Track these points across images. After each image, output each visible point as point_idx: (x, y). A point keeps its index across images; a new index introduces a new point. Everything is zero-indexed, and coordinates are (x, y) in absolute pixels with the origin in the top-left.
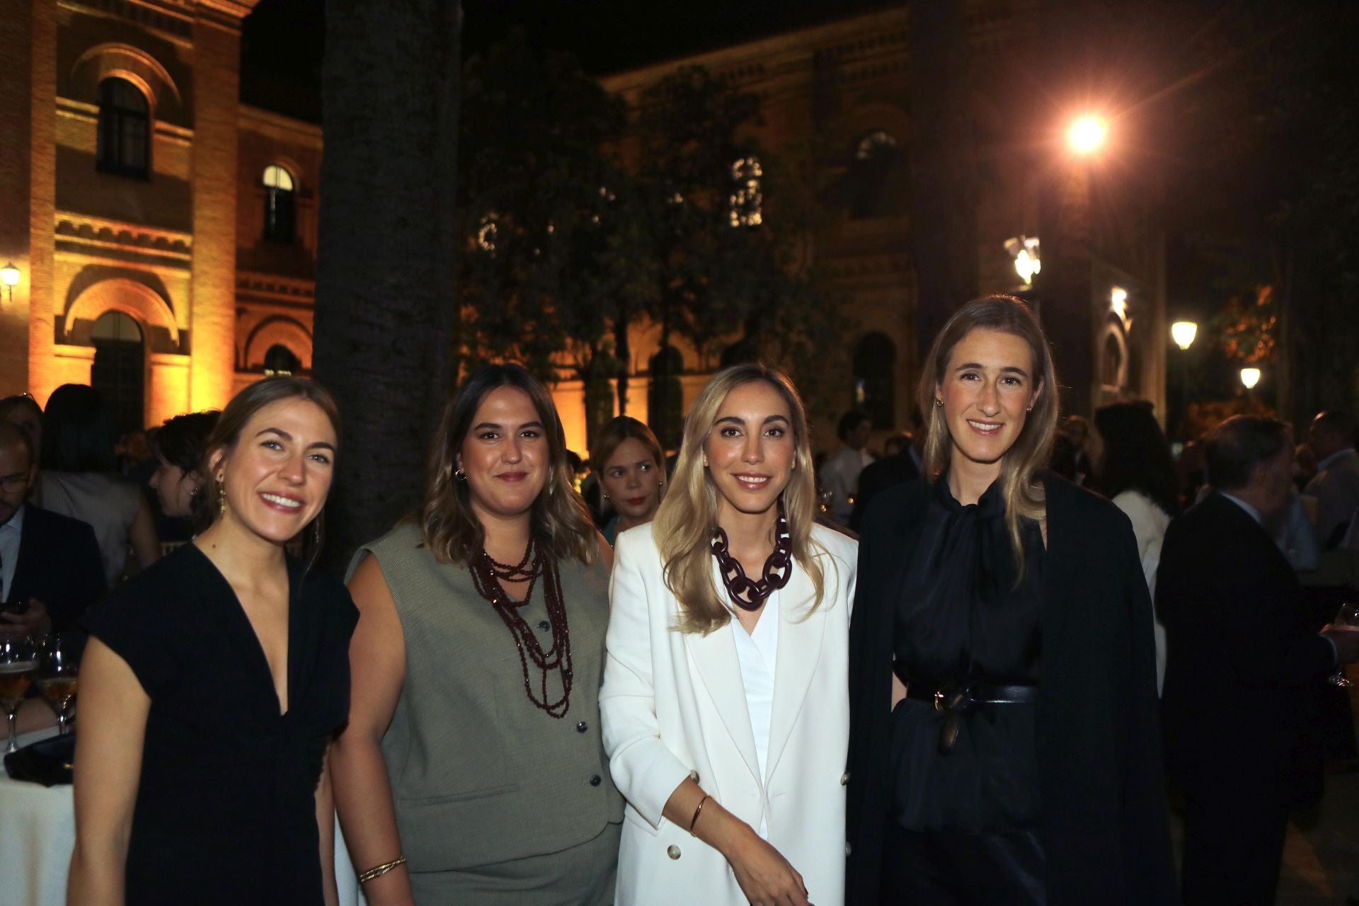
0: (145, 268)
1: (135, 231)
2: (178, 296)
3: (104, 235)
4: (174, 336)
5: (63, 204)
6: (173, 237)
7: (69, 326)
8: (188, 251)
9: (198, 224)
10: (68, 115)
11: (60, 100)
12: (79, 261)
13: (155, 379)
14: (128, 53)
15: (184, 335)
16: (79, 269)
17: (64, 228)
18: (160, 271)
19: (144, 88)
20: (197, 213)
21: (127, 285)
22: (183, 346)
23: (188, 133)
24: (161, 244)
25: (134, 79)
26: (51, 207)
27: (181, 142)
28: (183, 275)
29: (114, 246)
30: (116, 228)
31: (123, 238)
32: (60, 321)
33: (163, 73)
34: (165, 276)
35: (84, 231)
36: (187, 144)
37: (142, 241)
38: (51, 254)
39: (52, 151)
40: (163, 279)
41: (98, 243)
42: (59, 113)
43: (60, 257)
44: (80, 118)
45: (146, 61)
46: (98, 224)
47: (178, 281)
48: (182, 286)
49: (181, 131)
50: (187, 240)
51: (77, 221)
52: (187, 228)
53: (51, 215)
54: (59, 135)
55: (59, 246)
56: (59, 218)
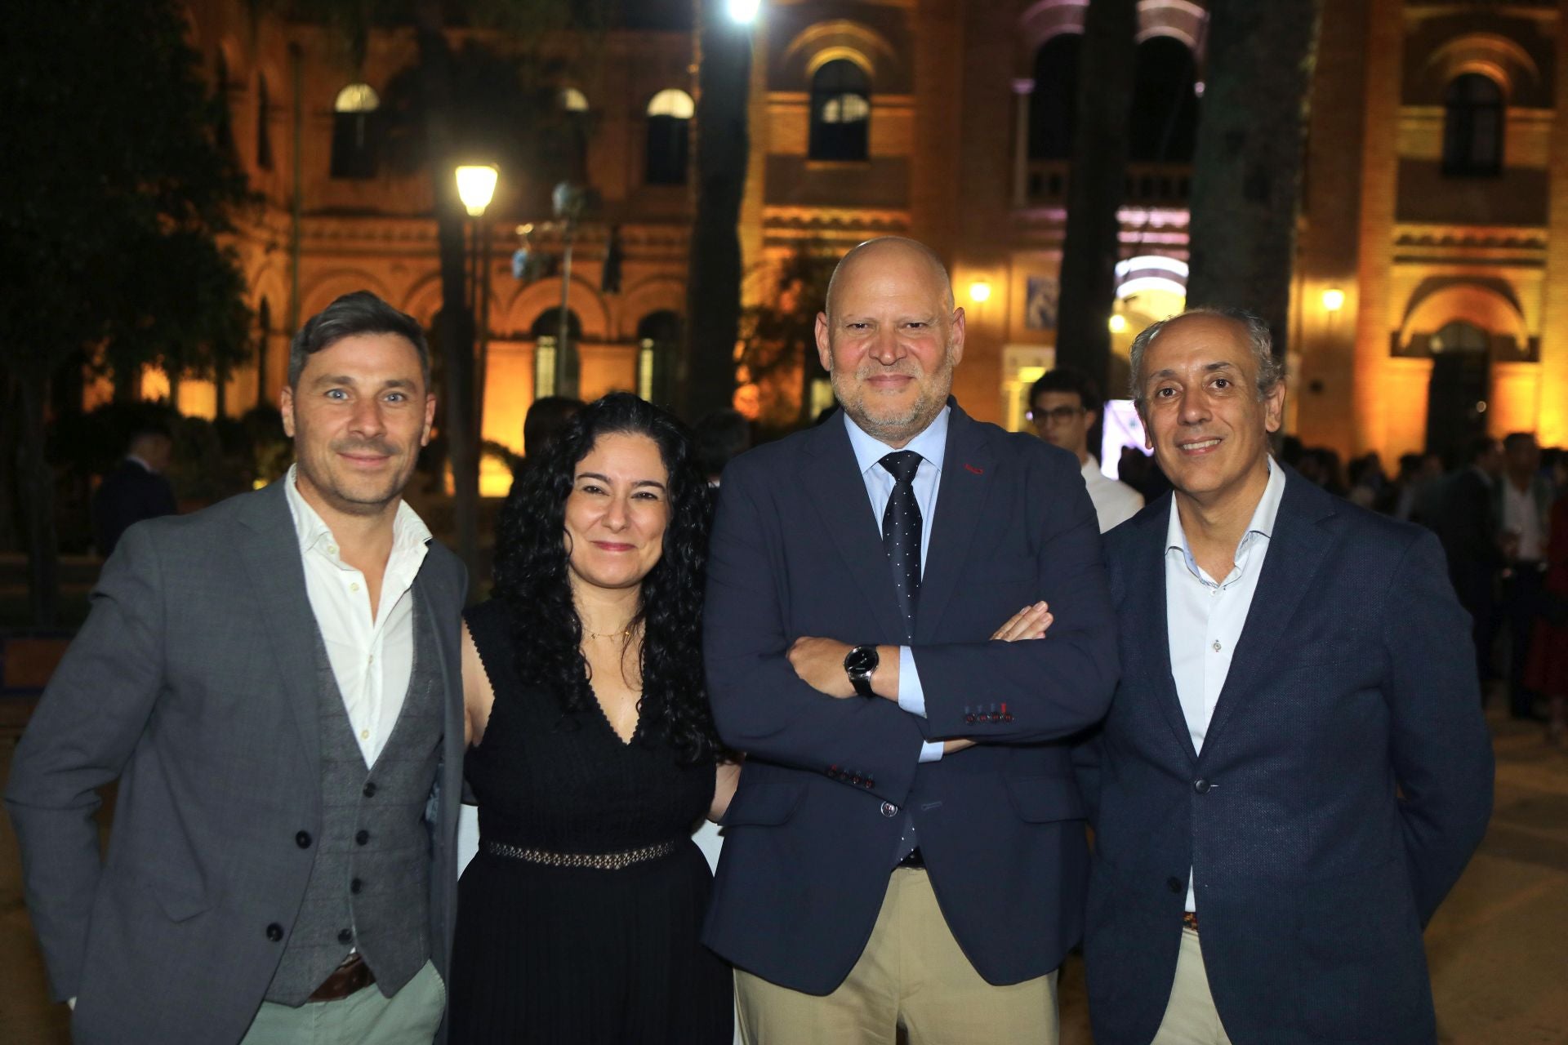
0: (1490, 272)
1: (1480, 233)
2: (1529, 299)
3: (1447, 242)
4: (1522, 343)
5: (1403, 215)
6: (1524, 234)
7: (1405, 339)
8: (1542, 247)
9: (1554, 215)
10: (1416, 125)
11: (1403, 112)
12: (1420, 273)
13: (1498, 391)
14: (1480, 44)
15: (1535, 342)
16: (1418, 281)
17: (1405, 240)
18: (1508, 274)
19: (1498, 74)
20: (1555, 203)
21: (1470, 292)
22: (1532, 353)
23: (1549, 114)
24: (1510, 243)
25: (1489, 70)
26: (1391, 221)
27: (1538, 126)
28: (1534, 275)
29: (1456, 252)
30: (1459, 233)
31: (1467, 243)
32: (1395, 337)
33: (1519, 53)
34: (1515, 278)
35: (1426, 241)
36: (1547, 127)
37: (1489, 243)
38: (1388, 269)
39: (1394, 165)
40: (1512, 282)
41: (1439, 252)
42: (1406, 124)
43: (1397, 271)
44: (1424, 124)
45: (1501, 47)
46: (1439, 232)
47: (1530, 283)
48: (1533, 287)
49: (1537, 115)
50: (1540, 234)
51: (1416, 231)
52: (1541, 221)
53: (1391, 229)
54: (1404, 146)
55: (1400, 260)
56: (1399, 230)
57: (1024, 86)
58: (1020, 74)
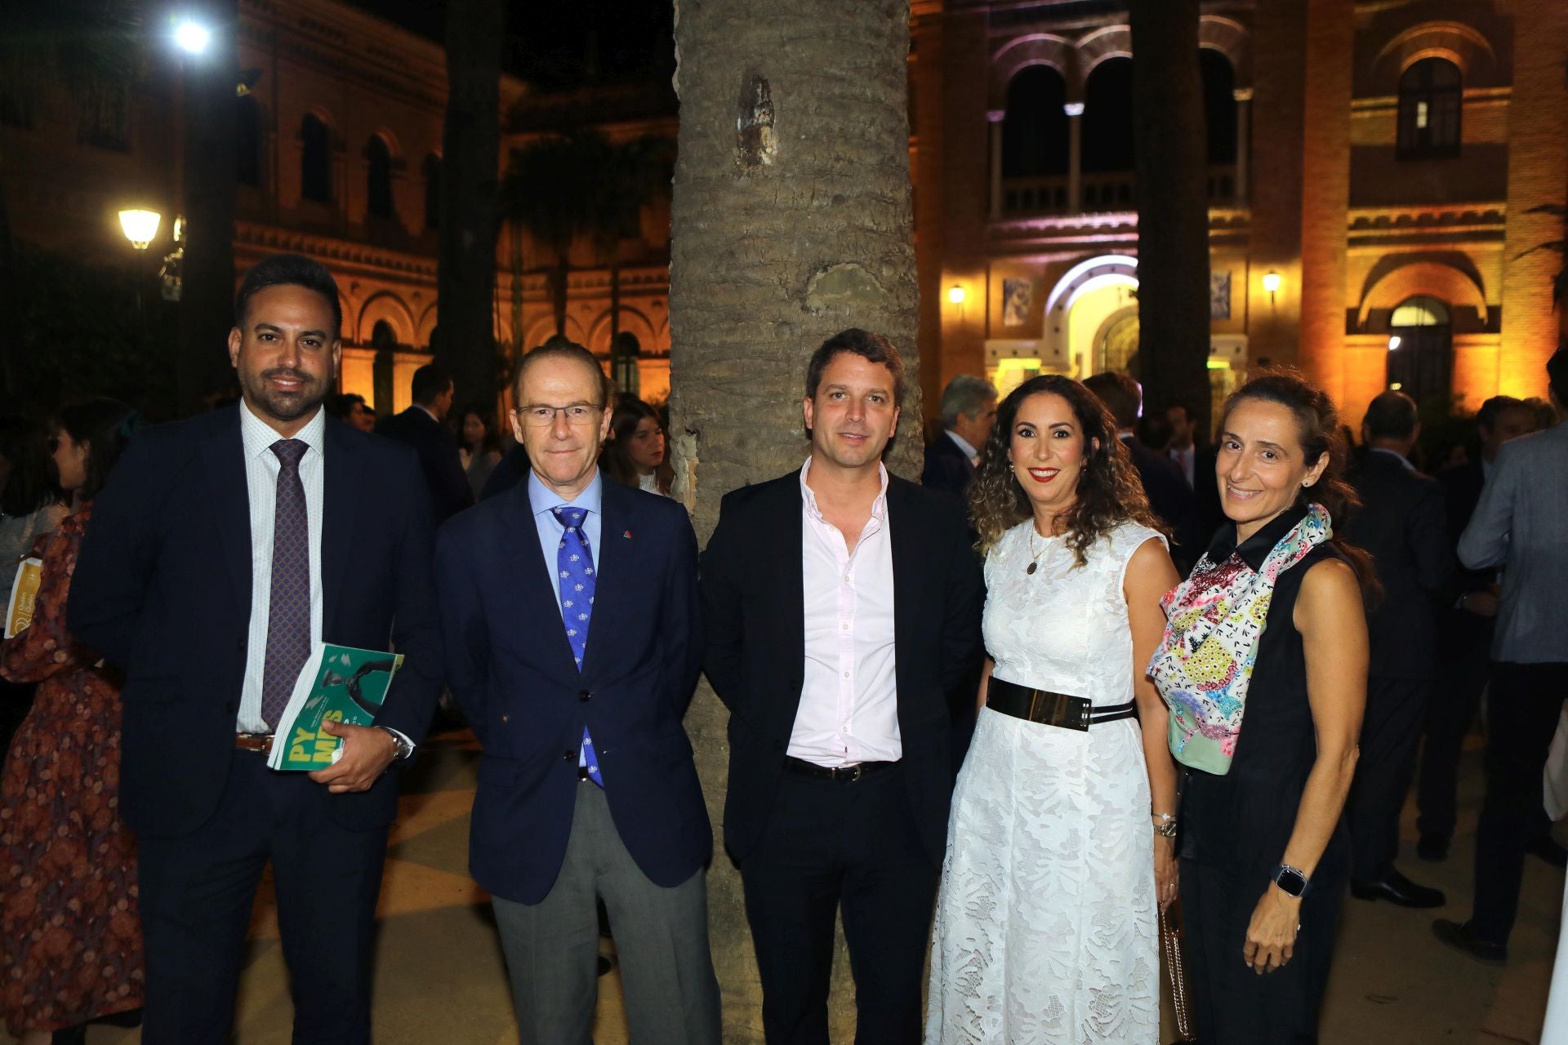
0: (1449, 247)
1: (1436, 212)
2: (1489, 272)
3: (1402, 222)
4: (1482, 313)
5: (1355, 202)
6: (1481, 209)
7: (1363, 316)
8: (1501, 220)
9: (1513, 188)
10: (1367, 114)
11: (1354, 104)
12: (1375, 253)
13: (1459, 361)
14: (1434, 30)
15: (1495, 313)
16: (1375, 261)
17: (1360, 224)
18: (1468, 248)
19: (1453, 57)
20: (1512, 176)
21: (1427, 268)
22: (1493, 323)
23: (1507, 90)
24: (1468, 219)
25: (1443, 54)
26: (1344, 207)
27: (1496, 103)
28: (1496, 247)
29: (1412, 231)
30: (1414, 213)
31: (1423, 221)
32: (1352, 314)
33: (1473, 35)
34: (1474, 252)
35: (1381, 223)
36: (1505, 103)
37: (1445, 220)
38: (1343, 252)
39: (1346, 153)
40: (1471, 255)
41: (1396, 232)
42: (1358, 115)
43: (1353, 253)
44: (1379, 113)
45: (1455, 31)
46: (1394, 214)
47: (1489, 255)
48: (1495, 259)
49: (1495, 92)
50: (1500, 208)
51: (1371, 214)
52: (1500, 195)
53: (1344, 215)
54: (1357, 136)
55: (1354, 243)
56: (1353, 216)
57: (997, 116)
58: (993, 107)
